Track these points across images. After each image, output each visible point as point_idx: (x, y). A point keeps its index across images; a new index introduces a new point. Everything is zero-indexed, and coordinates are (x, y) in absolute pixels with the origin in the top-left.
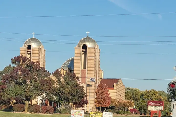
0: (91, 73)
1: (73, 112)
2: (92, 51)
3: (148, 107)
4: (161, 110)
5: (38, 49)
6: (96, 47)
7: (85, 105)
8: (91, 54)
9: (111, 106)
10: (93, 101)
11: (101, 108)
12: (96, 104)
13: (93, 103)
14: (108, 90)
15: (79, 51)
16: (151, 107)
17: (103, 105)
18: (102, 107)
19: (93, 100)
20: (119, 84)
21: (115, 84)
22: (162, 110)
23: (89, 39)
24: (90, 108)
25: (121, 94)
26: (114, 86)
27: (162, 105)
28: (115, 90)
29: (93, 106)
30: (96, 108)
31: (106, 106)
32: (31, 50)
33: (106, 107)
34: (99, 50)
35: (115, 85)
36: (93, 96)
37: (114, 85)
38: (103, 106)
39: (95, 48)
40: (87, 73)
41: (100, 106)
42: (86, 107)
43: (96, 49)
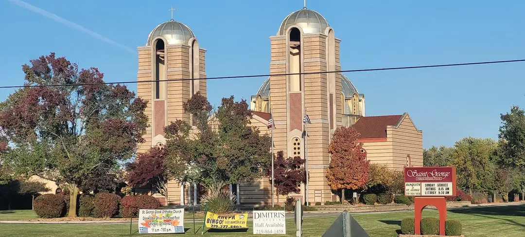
0: (314, 101)
1: (147, 216)
2: (313, 44)
3: (407, 188)
4: (445, 195)
5: (182, 48)
6: (326, 33)
7: (302, 185)
8: (314, 52)
9: (370, 186)
10: (322, 175)
11: (343, 191)
12: (330, 183)
13: (322, 179)
14: (361, 144)
15: (281, 46)
16: (415, 187)
17: (348, 184)
18: (345, 189)
19: (322, 171)
20: (403, 127)
21: (389, 126)
22: (451, 194)
23: (306, 14)
24: (316, 192)
25: (408, 153)
26: (388, 132)
27: (449, 179)
28: (391, 143)
29: (322, 187)
30: (333, 191)
31: (356, 185)
32: (164, 52)
33: (356, 187)
34: (337, 41)
35: (389, 129)
36: (322, 162)
37: (387, 129)
38: (349, 187)
39: (322, 37)
40: (303, 102)
41: (340, 186)
42: (305, 190)
43: (325, 38)
